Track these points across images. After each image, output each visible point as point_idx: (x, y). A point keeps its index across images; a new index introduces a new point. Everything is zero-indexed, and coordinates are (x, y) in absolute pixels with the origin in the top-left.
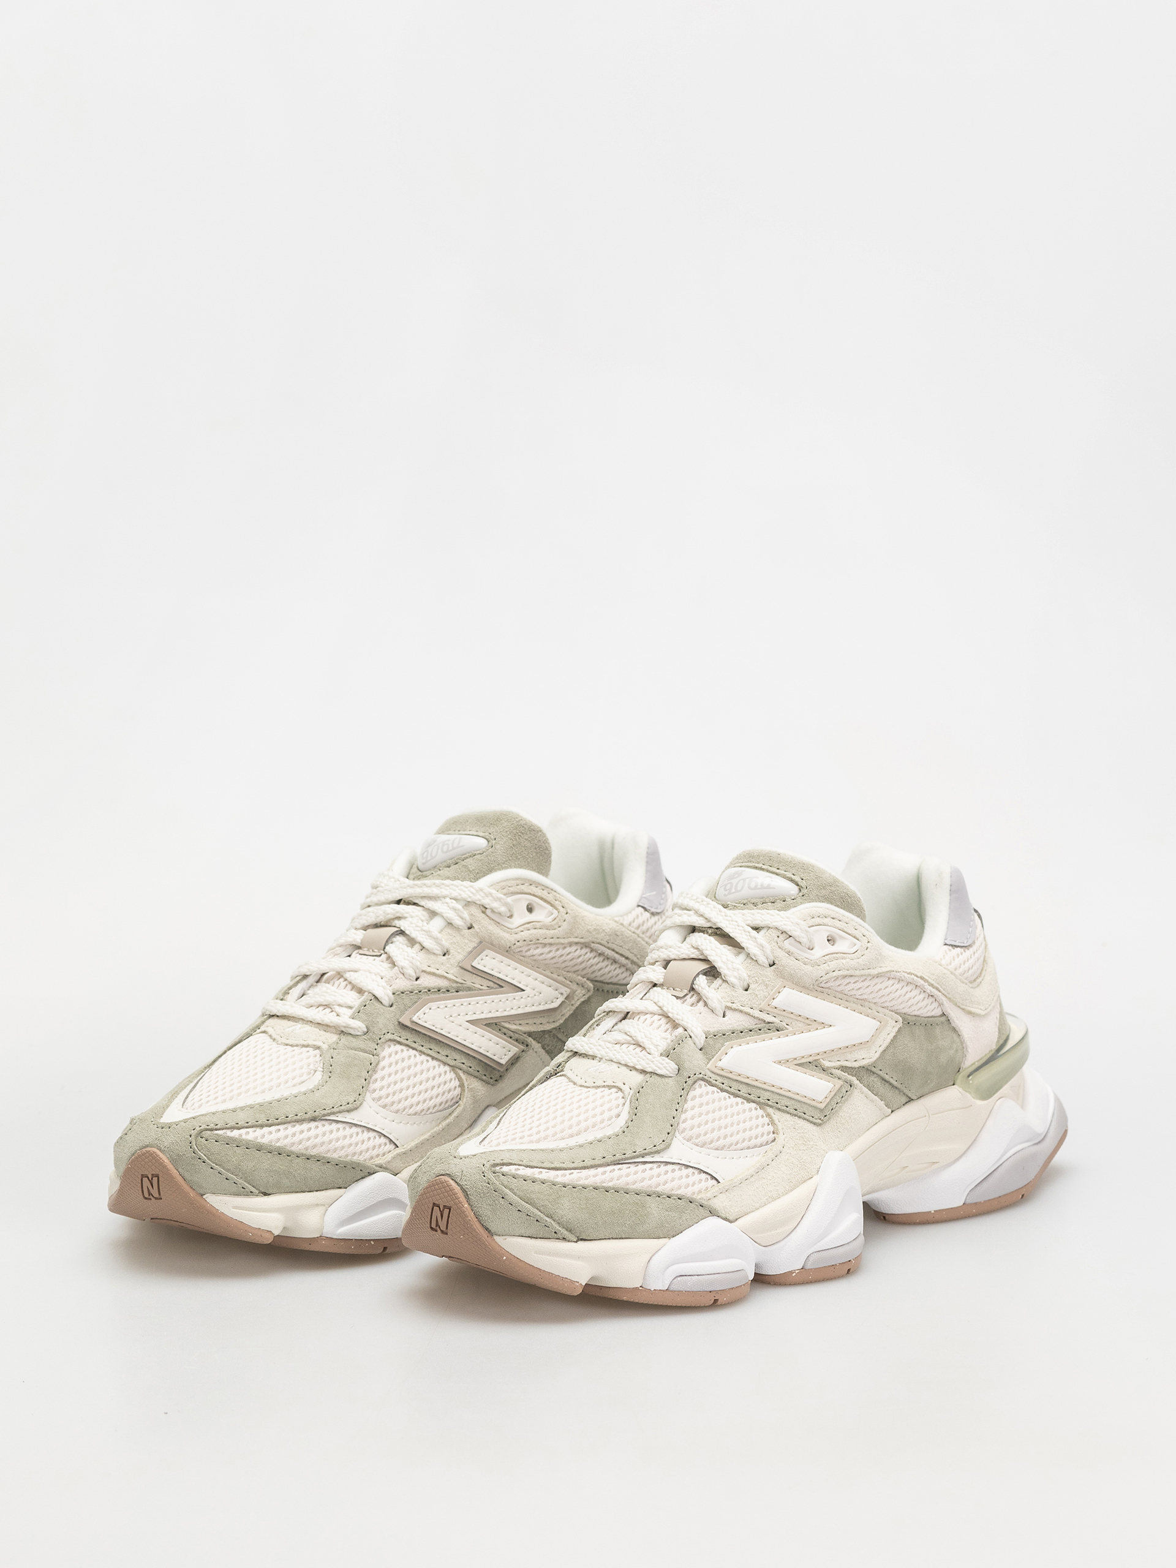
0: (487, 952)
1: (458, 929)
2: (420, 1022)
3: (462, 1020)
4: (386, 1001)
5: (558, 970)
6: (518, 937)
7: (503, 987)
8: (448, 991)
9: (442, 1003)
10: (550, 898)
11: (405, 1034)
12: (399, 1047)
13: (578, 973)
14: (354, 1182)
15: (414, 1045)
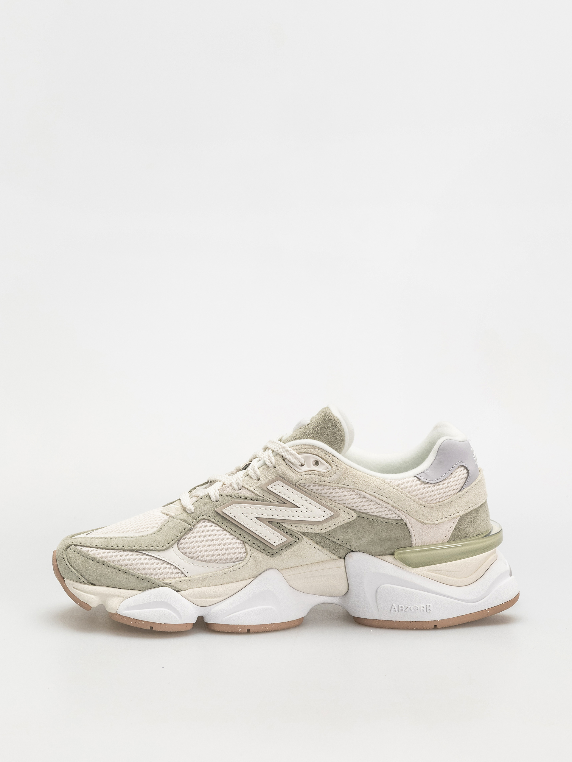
0: (278, 482)
1: (268, 467)
2: (226, 513)
3: (253, 517)
4: (213, 498)
5: (330, 501)
6: (302, 477)
7: (285, 503)
8: (251, 499)
9: (243, 505)
10: (330, 460)
11: (217, 518)
12: (210, 524)
13: (345, 505)
14: (148, 589)
15: (221, 525)
